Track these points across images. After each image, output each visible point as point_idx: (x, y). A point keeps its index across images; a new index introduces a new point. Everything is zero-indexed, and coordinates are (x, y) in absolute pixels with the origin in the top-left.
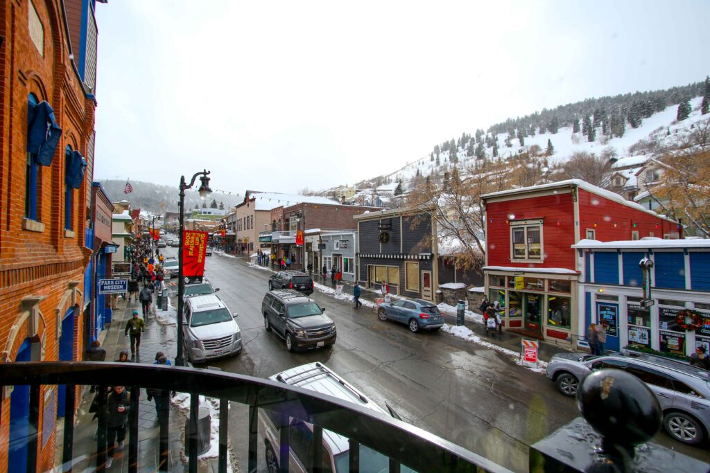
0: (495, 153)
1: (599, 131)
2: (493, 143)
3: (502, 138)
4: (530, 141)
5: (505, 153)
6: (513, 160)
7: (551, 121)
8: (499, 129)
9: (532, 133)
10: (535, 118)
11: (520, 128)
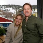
0: (2, 9)
1: (15, 9)
2: (2, 7)
3: (3, 7)
4: (7, 8)
5: (3, 9)
6: (4, 11)
7: (10, 6)
8: (3, 6)
9: (7, 7)
10: (8, 5)
11: (6, 6)
